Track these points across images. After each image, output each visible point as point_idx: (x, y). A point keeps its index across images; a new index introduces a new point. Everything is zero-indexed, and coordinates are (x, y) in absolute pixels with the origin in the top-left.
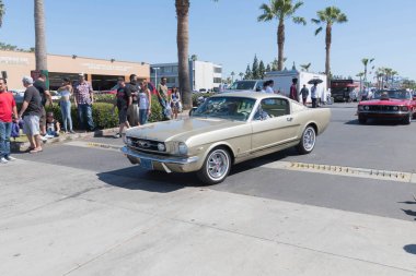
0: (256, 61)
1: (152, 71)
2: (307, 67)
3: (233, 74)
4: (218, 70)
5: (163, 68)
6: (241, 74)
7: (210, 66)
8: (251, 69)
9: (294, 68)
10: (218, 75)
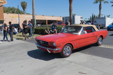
0: (93, 15)
1: (63, 19)
2: (109, 16)
3: (86, 19)
4: (82, 18)
5: (66, 18)
6: (88, 19)
7: (79, 17)
8: (91, 17)
9: (105, 17)
10: (82, 19)
